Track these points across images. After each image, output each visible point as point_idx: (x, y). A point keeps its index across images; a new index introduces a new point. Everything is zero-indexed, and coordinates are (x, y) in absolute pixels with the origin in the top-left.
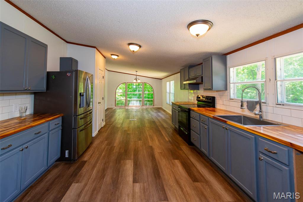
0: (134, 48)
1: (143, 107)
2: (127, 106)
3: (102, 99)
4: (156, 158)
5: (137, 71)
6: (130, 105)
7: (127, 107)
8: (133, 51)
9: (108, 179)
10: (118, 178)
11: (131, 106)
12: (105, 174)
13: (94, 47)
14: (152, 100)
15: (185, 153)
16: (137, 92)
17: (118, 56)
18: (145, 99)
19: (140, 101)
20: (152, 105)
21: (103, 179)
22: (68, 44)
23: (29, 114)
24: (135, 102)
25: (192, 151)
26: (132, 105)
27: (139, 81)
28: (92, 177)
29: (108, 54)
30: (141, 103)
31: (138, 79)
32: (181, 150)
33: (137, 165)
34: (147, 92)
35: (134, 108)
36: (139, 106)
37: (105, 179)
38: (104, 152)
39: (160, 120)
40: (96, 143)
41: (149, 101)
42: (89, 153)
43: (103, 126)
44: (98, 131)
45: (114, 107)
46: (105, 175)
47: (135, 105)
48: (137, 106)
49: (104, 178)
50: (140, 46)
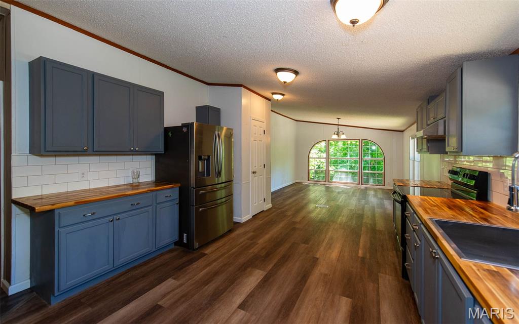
0: (286, 77)
1: (360, 185)
2: (330, 180)
3: (263, 166)
4: (308, 281)
5: (338, 119)
6: (334, 180)
7: (328, 184)
8: (285, 82)
9: (210, 288)
10: (224, 292)
11: (335, 182)
12: (213, 280)
13: (240, 86)
14: (381, 174)
15: (378, 292)
16: (348, 157)
17: (283, 95)
18: (365, 171)
19: (353, 173)
20: (380, 183)
21: (205, 286)
22: (209, 86)
23: (151, 180)
24: (344, 176)
25: (401, 291)
26: (338, 181)
27: (343, 137)
28: (193, 279)
29: (268, 94)
30: (357, 177)
31: (340, 134)
32: (376, 281)
33: (265, 283)
34: (369, 158)
35: (342, 186)
36: (352, 184)
37: (207, 287)
38: (237, 248)
39: (377, 215)
40: (239, 231)
41: (373, 175)
42: (218, 244)
43: (265, 210)
44: (253, 216)
45: (306, 182)
46: (210, 282)
47: (344, 181)
48: (347, 183)
49: (207, 285)
50: (296, 73)
